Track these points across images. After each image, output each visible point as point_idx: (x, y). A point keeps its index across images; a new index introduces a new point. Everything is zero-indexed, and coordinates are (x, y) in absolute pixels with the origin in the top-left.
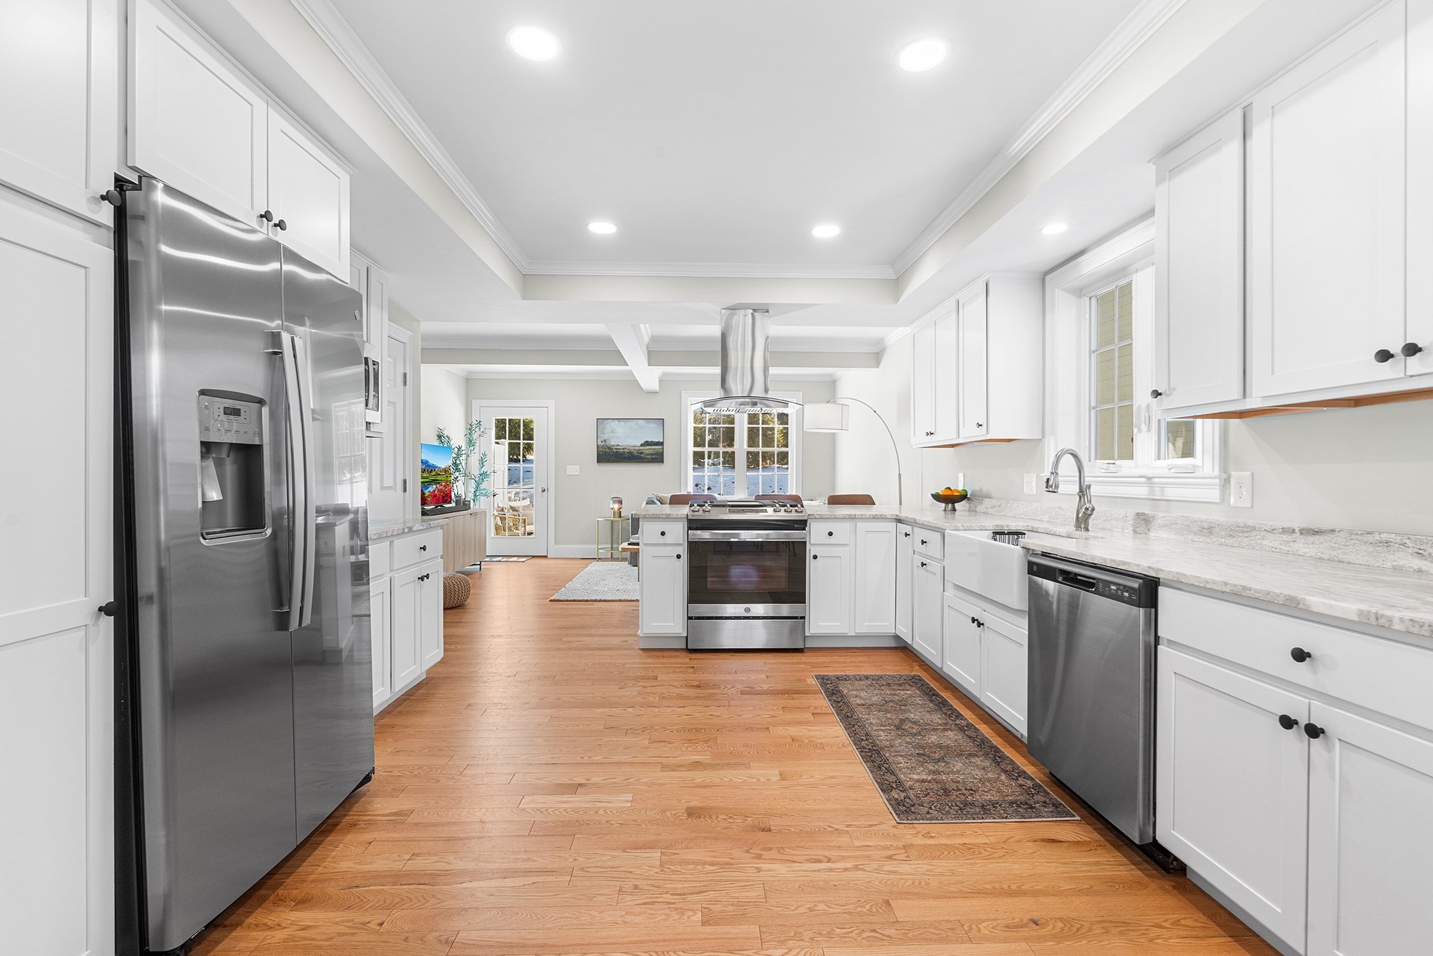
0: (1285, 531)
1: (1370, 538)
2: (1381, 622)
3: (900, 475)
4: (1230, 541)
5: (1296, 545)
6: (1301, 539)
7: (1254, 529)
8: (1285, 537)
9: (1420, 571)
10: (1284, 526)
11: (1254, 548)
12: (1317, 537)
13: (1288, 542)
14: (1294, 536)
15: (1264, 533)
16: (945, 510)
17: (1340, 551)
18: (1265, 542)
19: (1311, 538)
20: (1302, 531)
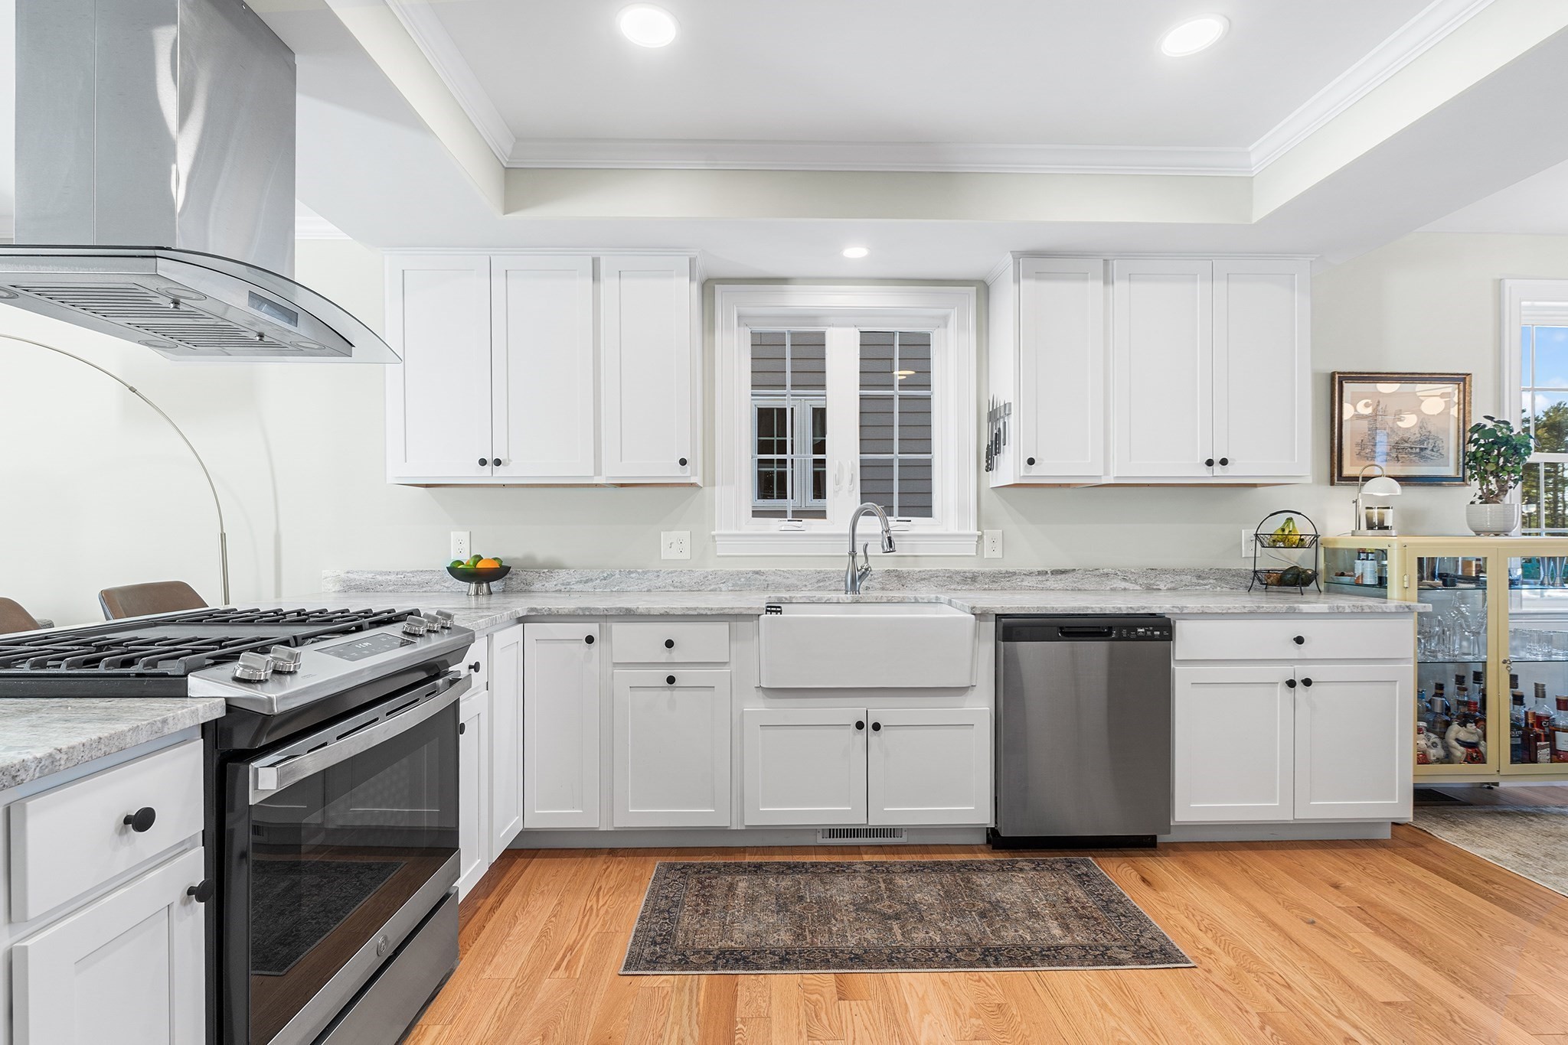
0: (1040, 573)
1: (1097, 572)
2: (1340, 610)
3: (223, 536)
4: (995, 586)
5: (1048, 583)
6: (1052, 578)
7: (1014, 574)
8: (1040, 578)
9: (1125, 589)
10: (1040, 569)
11: (1015, 589)
12: (1063, 576)
13: (1043, 581)
14: (1047, 576)
15: (1023, 577)
16: (477, 594)
17: (1079, 583)
18: (1024, 583)
19: (1059, 577)
20: (1053, 573)
